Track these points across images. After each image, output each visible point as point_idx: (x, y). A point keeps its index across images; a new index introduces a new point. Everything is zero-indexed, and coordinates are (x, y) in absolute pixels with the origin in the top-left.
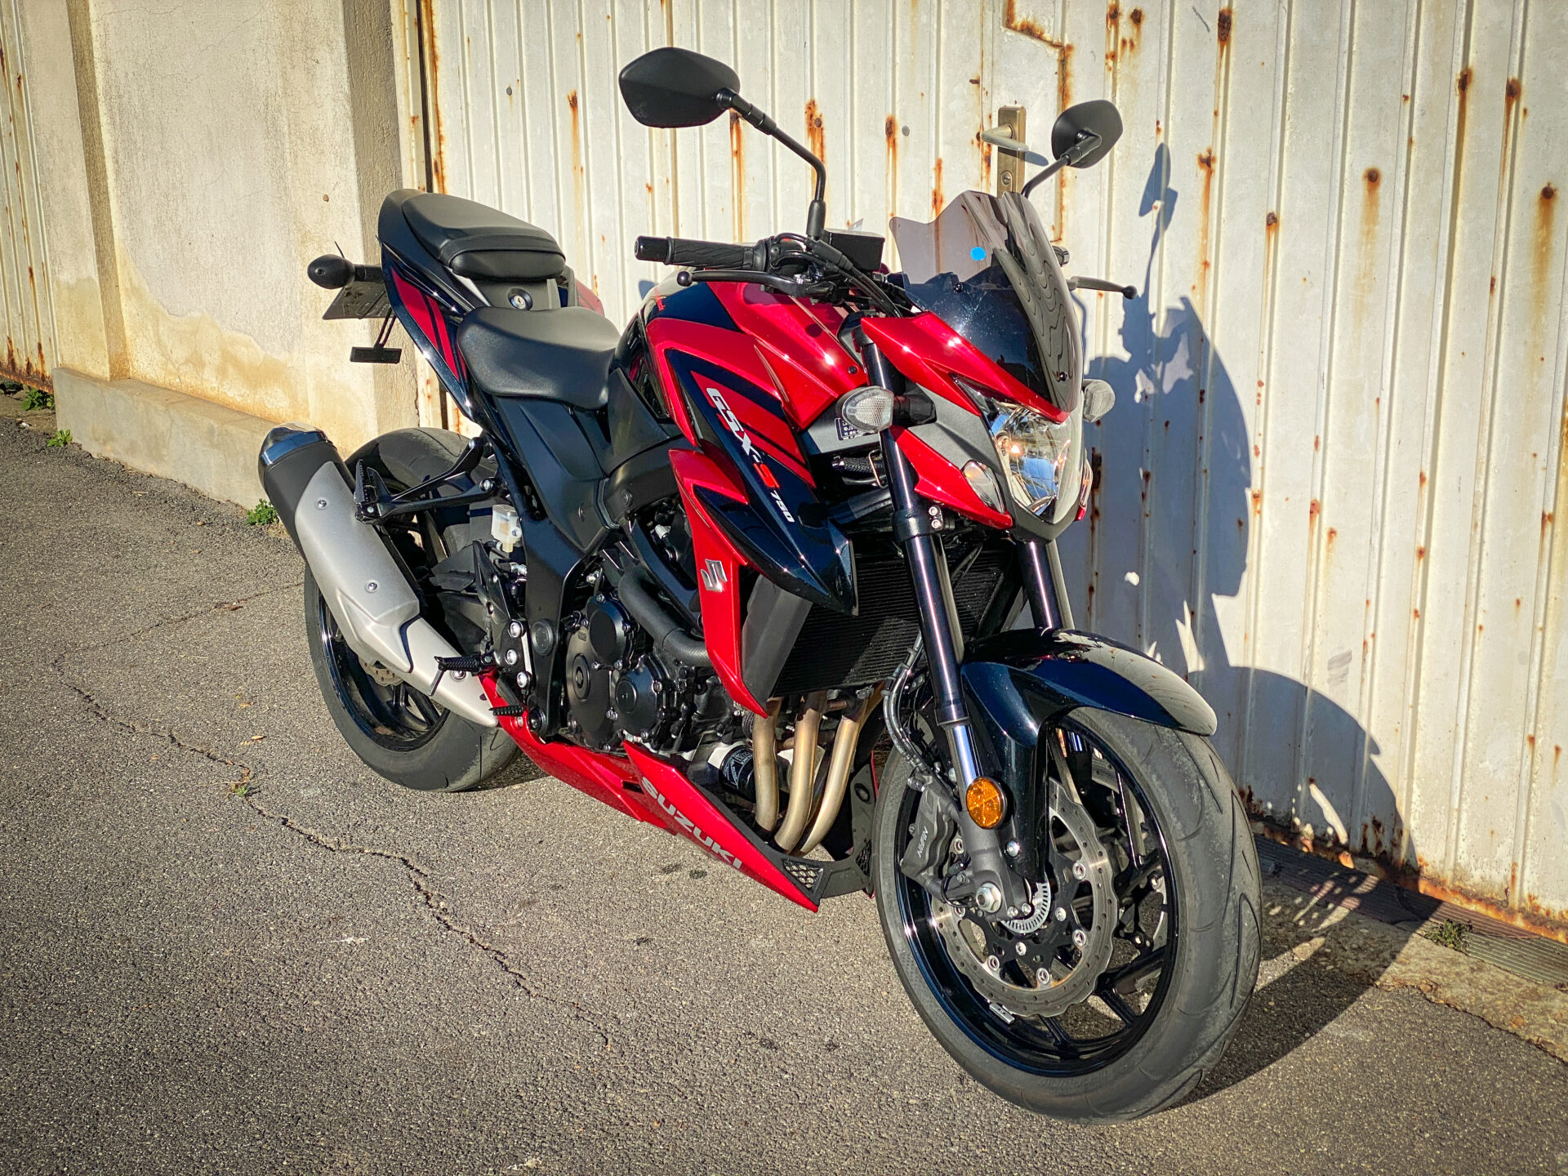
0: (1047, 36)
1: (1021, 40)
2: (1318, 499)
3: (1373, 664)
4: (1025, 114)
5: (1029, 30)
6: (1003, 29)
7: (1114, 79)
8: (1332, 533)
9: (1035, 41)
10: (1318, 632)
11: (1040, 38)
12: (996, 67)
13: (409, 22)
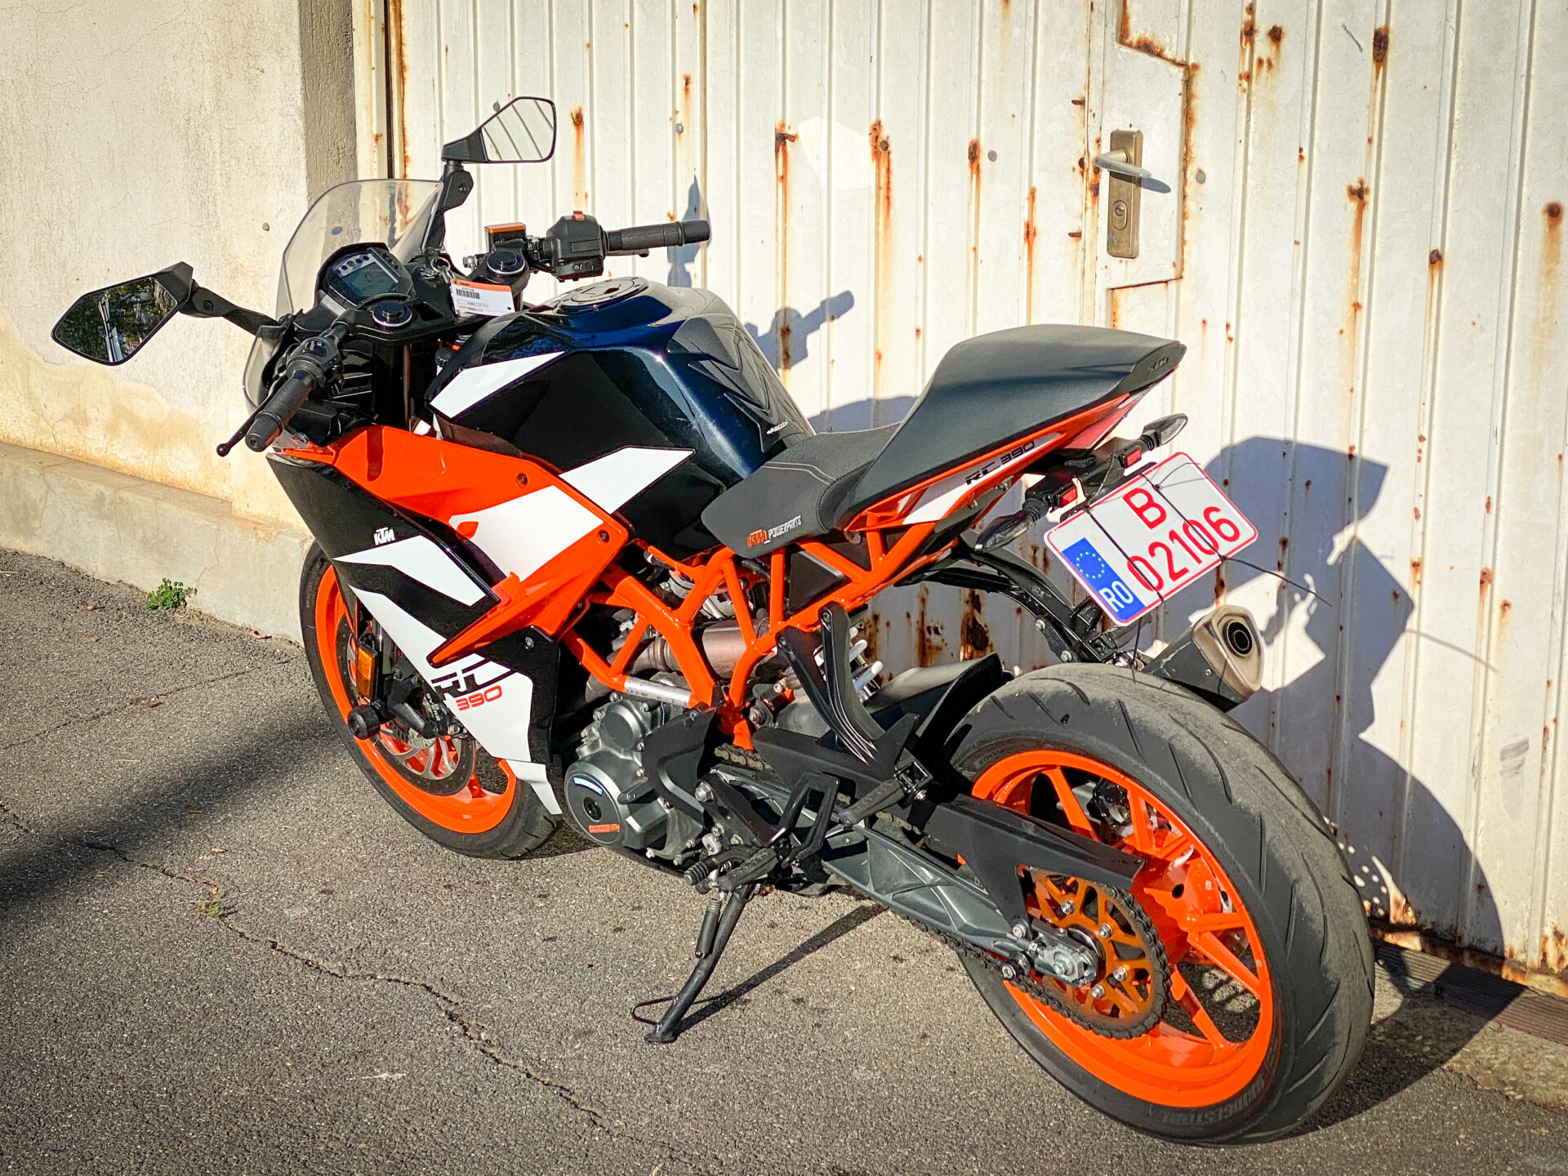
0: (1168, 53)
1: (1137, 57)
2: (1490, 567)
3: (1555, 753)
4: (1142, 139)
5: (1146, 47)
6: (1117, 45)
7: (1249, 102)
8: (1506, 605)
9: (1154, 59)
10: (1489, 718)
11: (1160, 55)
12: (1108, 87)
13: (375, 28)
